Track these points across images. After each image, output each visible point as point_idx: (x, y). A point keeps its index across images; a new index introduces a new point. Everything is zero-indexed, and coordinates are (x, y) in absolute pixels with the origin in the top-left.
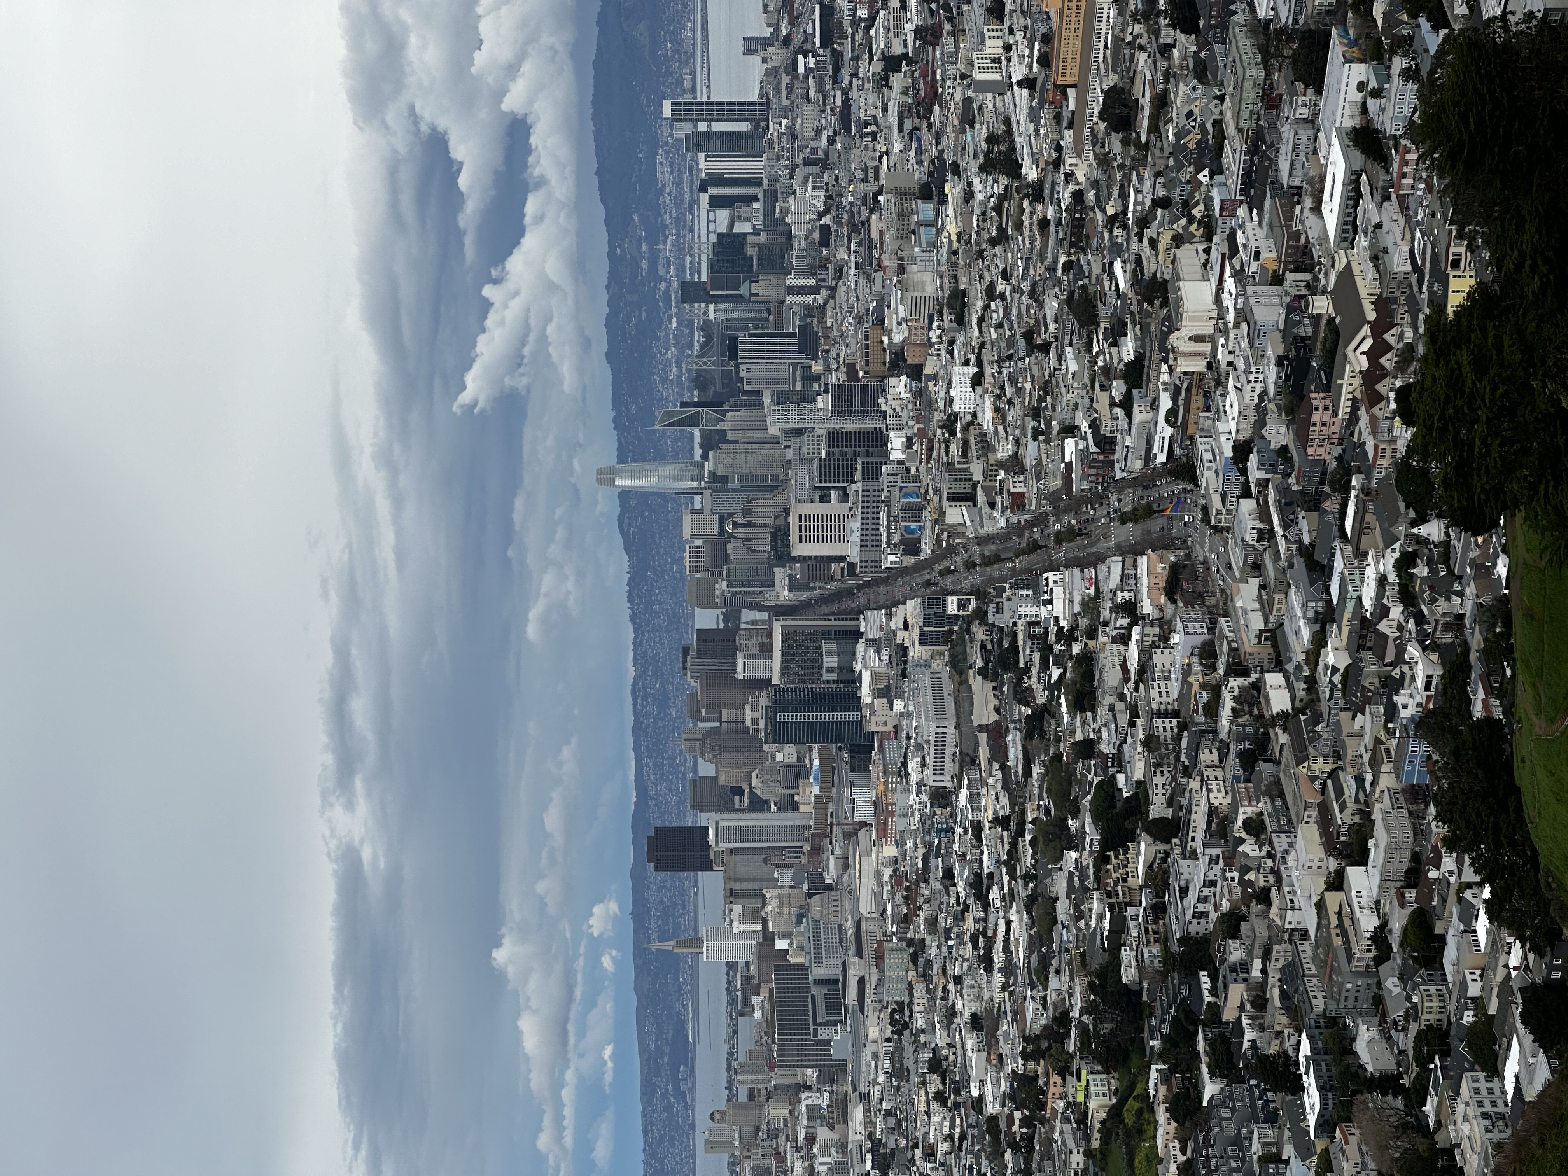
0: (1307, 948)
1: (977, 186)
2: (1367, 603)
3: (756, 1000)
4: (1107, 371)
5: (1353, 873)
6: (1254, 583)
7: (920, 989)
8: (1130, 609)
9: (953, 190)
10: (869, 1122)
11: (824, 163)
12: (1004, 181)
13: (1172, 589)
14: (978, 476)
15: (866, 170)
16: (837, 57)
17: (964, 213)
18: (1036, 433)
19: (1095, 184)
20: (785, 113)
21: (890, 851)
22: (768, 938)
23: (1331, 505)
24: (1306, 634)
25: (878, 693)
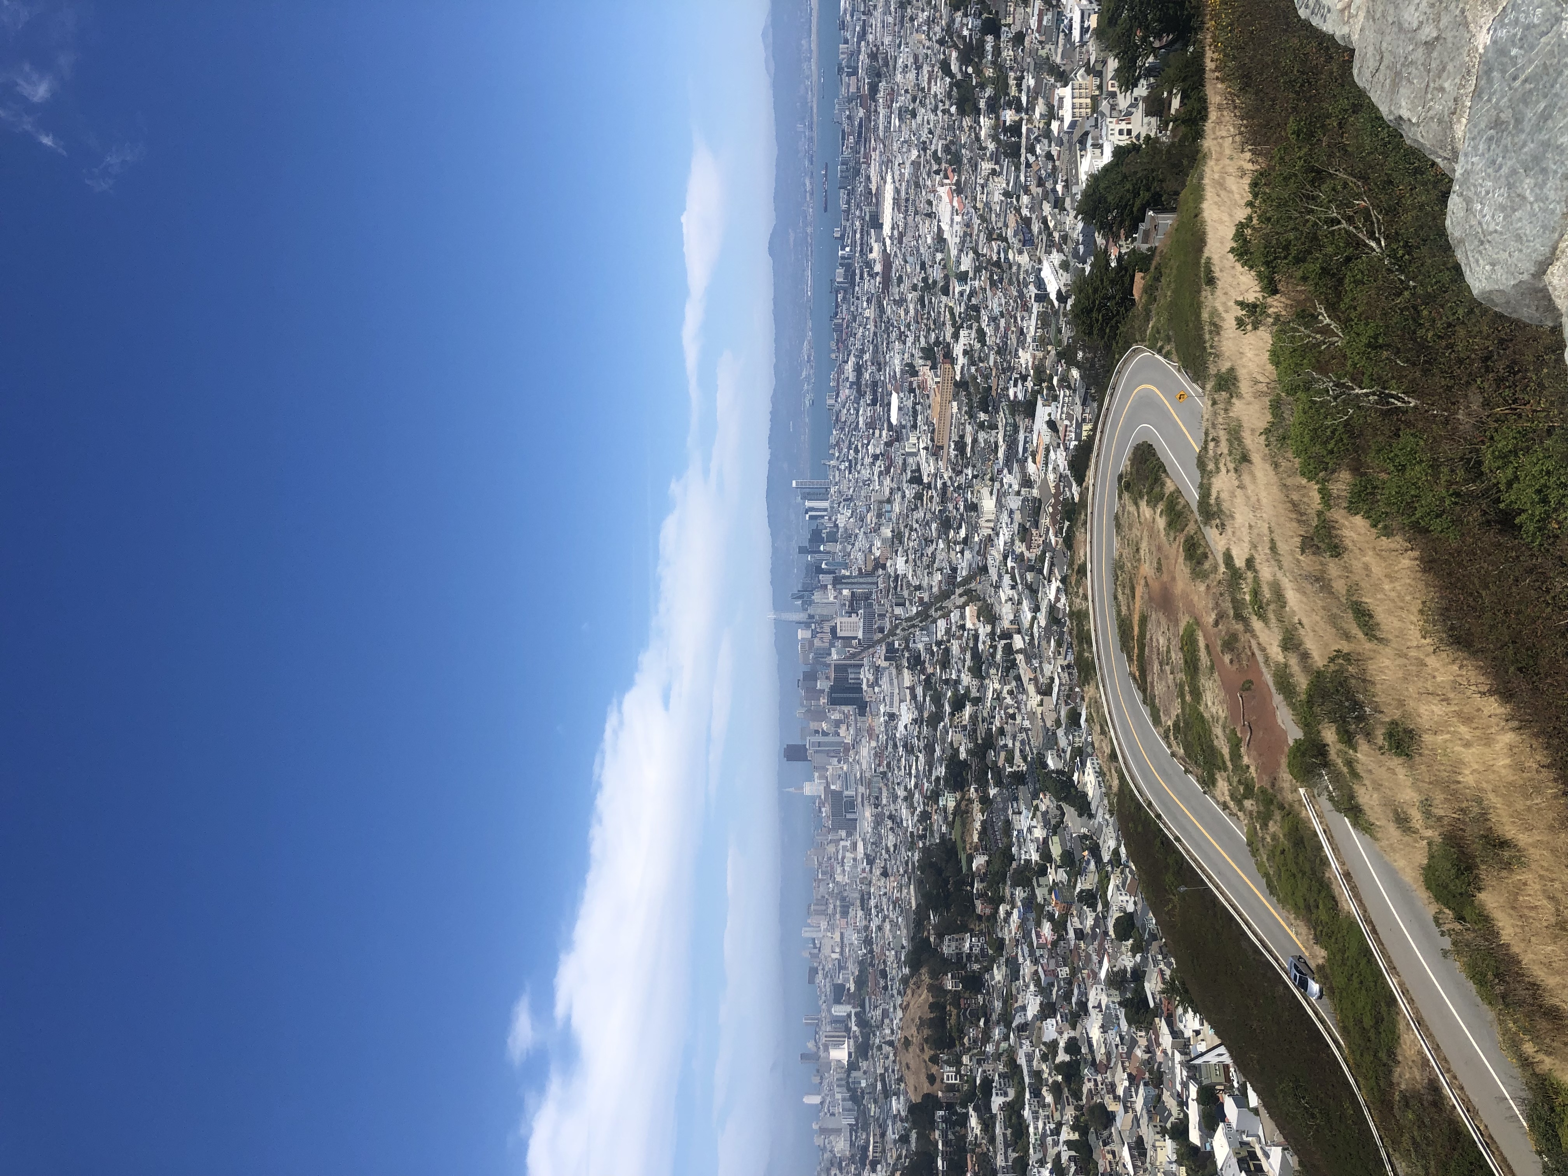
1: (907, 492)
2: (1052, 599)
3: (823, 809)
4: (955, 543)
6: (1009, 604)
7: (884, 790)
8: (963, 627)
9: (898, 497)
10: (865, 848)
11: (849, 500)
12: (917, 487)
13: (980, 615)
14: (906, 596)
15: (866, 497)
17: (902, 503)
18: (928, 573)
19: (951, 477)
20: (836, 484)
21: (873, 744)
22: (828, 785)
23: (1038, 567)
24: (1029, 615)
25: (869, 685)
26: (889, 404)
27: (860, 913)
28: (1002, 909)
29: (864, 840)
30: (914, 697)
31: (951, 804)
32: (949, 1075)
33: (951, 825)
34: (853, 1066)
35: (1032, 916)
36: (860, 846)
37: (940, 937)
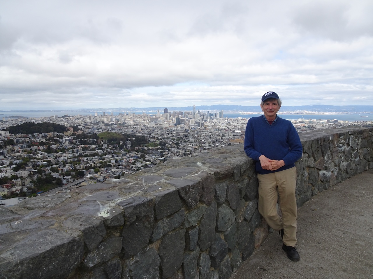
0: (171, 158)
1: (221, 134)
4: (210, 143)
7: (159, 129)
9: (220, 132)
11: (219, 122)
12: (222, 136)
13: (195, 148)
14: (199, 134)
16: (227, 123)
17: (218, 133)
19: (223, 143)
20: (222, 119)
21: (168, 127)
22: (160, 118)
25: (180, 126)
26: (239, 130)
27: (134, 124)
28: (136, 152)
29: (149, 125)
30: (178, 135)
31: (156, 142)
32: (103, 142)
33: (152, 143)
34: (103, 122)
35: (135, 158)
36: (147, 124)
37: (130, 140)
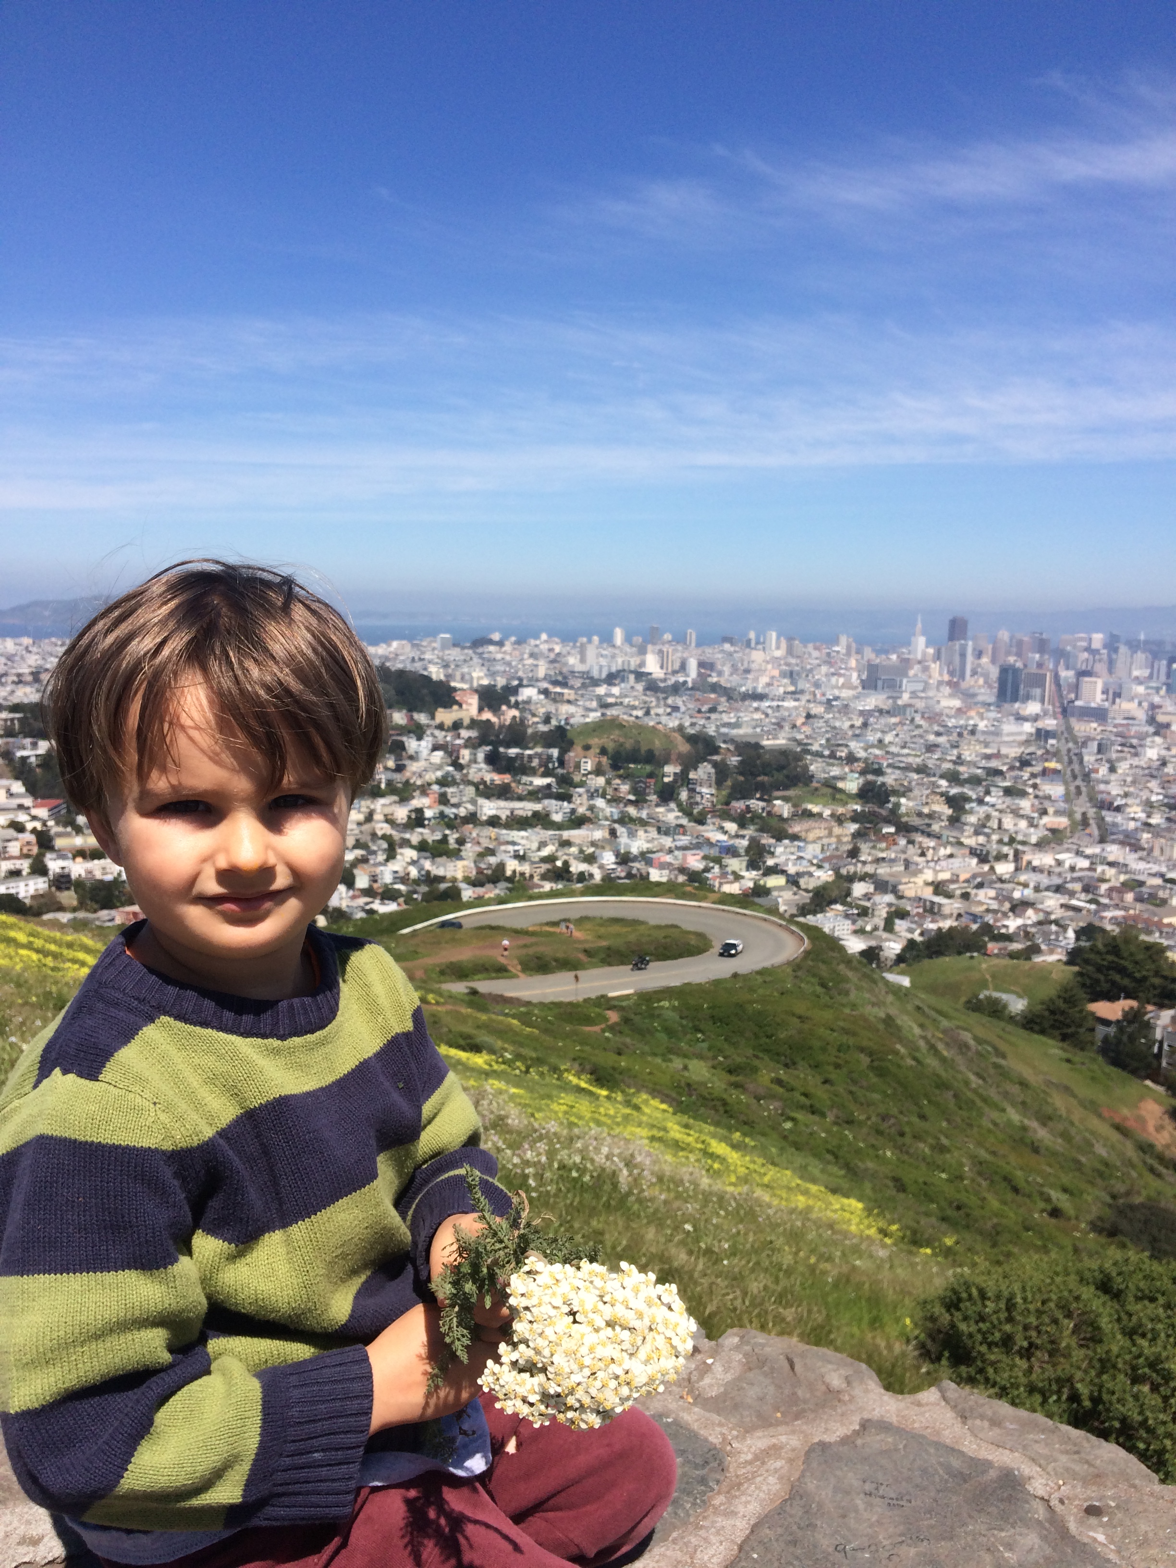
2: (1040, 906)
3: (894, 656)
5: (930, 889)
6: (1053, 863)
7: (896, 720)
8: (1044, 812)
13: (1053, 831)
14: (1108, 756)
18: (1126, 781)
23: (1083, 896)
24: (1031, 881)
27: (781, 690)
28: (731, 827)
29: (852, 697)
30: (988, 757)
31: (847, 785)
32: (588, 765)
33: (825, 783)
36: (848, 693)
37: (715, 765)
